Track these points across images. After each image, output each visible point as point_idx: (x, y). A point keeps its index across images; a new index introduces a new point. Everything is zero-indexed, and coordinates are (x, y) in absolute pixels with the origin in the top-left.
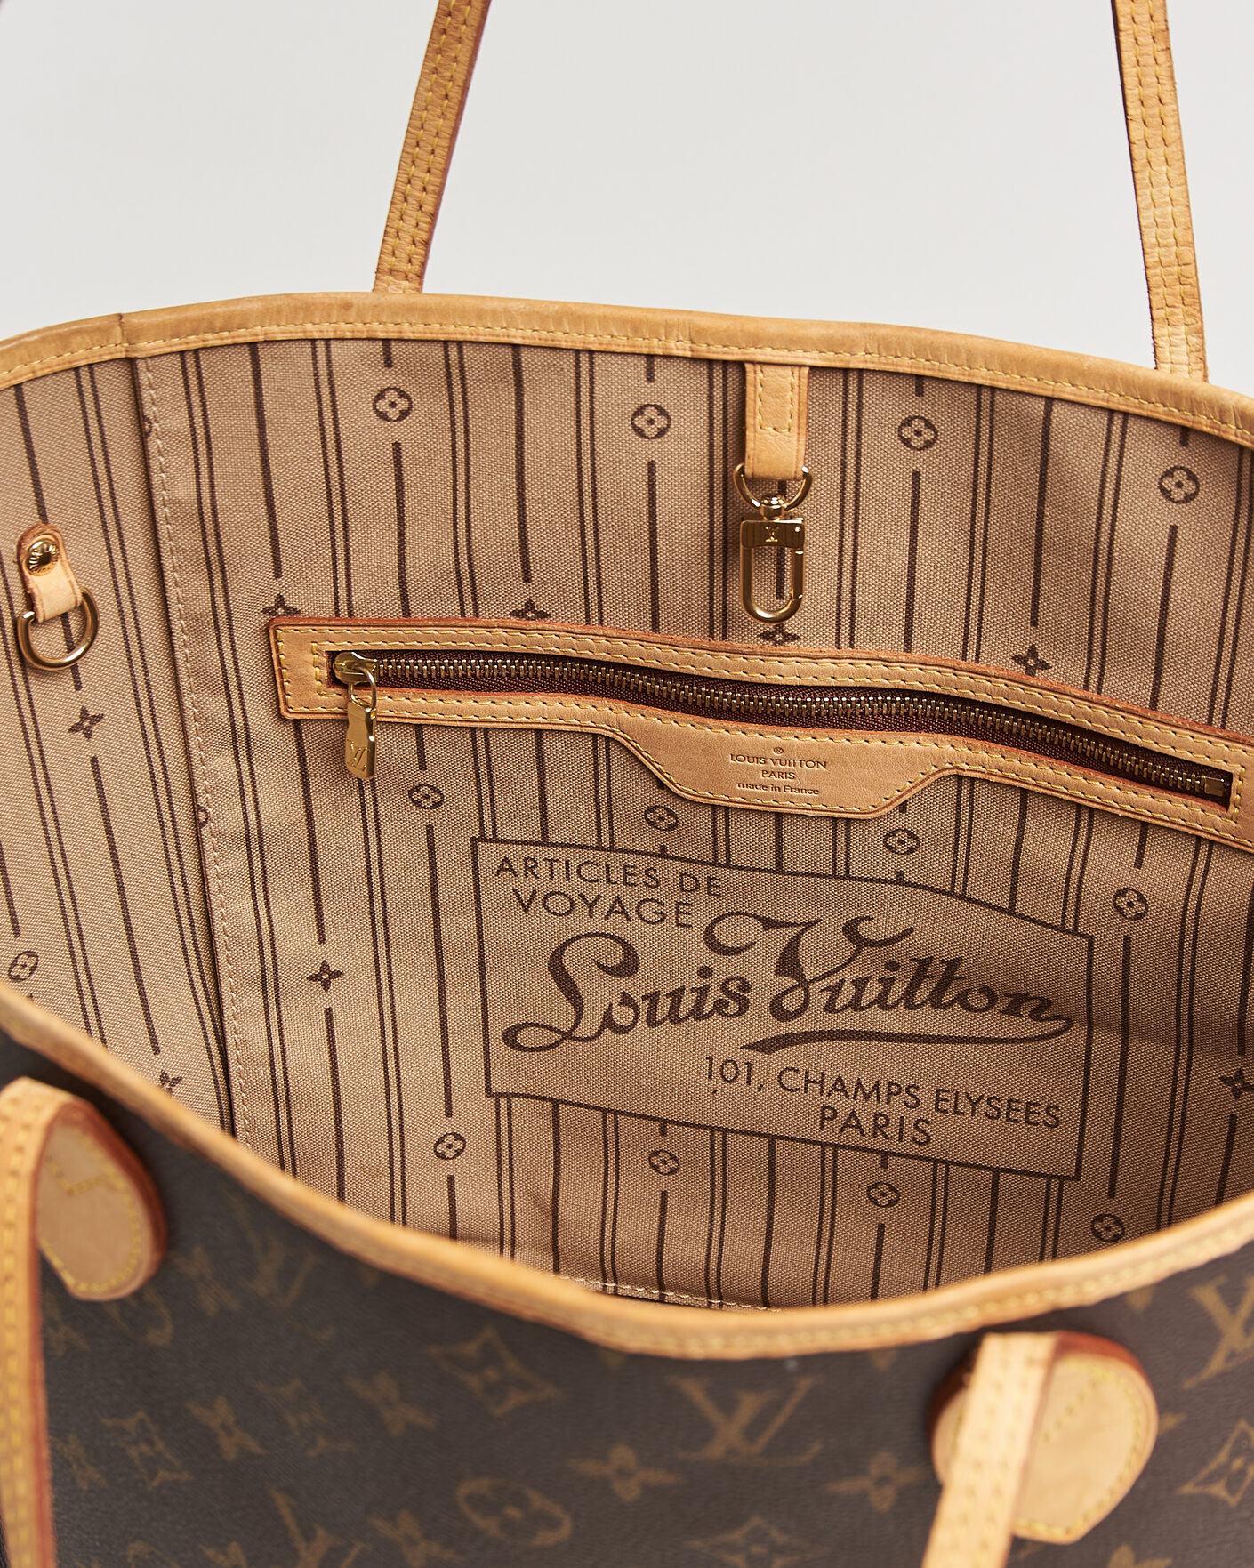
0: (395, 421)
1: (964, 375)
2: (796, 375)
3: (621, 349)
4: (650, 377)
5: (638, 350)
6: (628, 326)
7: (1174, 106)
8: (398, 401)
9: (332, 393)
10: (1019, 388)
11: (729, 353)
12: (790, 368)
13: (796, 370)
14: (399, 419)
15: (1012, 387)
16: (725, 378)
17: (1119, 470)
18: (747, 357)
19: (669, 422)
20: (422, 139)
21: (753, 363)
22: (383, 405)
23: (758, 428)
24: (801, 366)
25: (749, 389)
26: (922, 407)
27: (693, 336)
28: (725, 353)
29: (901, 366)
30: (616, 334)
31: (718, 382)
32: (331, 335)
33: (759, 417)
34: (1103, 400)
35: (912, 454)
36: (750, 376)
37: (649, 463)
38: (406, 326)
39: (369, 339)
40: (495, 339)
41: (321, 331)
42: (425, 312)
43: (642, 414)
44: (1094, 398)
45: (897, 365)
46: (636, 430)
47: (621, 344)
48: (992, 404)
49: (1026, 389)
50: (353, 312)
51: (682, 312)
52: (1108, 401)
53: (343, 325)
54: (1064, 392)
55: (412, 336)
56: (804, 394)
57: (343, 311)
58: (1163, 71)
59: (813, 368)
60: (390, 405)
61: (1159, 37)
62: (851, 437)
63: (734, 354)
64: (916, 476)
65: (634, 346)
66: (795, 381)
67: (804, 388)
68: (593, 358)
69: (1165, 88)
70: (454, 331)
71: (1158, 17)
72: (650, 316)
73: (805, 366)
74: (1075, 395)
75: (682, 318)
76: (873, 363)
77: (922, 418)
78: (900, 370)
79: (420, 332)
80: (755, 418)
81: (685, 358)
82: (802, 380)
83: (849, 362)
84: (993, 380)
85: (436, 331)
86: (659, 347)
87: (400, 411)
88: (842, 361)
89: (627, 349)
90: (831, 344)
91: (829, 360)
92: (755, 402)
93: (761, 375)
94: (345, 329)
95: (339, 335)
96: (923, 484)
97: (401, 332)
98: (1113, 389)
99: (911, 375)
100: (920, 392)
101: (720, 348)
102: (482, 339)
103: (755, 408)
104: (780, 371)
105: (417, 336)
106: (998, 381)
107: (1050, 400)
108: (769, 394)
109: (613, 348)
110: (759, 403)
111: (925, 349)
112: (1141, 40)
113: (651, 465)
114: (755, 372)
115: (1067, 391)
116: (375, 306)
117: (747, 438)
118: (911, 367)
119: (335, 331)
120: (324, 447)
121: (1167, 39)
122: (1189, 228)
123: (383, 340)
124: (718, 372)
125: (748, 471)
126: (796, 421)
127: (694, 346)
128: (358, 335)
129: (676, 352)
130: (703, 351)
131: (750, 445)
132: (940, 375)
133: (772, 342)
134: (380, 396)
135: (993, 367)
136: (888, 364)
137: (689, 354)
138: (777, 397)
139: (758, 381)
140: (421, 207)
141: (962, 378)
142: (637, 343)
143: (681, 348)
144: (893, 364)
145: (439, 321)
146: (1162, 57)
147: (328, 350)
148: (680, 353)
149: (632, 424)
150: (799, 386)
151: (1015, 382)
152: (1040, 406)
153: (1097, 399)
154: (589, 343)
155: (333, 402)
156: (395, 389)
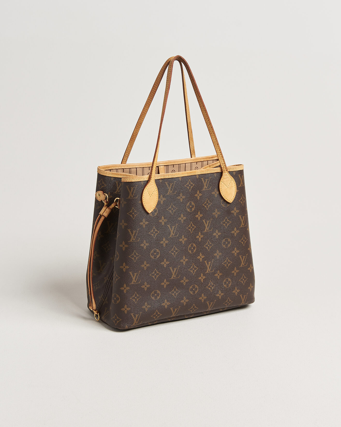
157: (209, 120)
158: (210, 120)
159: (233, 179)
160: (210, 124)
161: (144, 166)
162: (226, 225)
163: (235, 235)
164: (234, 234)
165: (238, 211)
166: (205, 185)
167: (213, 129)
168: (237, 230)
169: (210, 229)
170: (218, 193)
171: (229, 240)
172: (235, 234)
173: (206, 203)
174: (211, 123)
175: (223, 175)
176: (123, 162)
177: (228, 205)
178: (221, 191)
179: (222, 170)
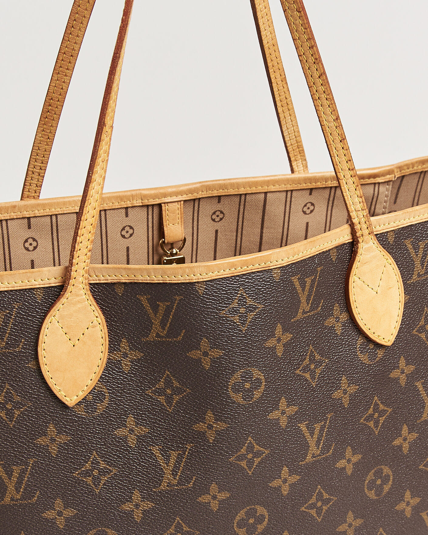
0: (31, 251)
1: (236, 192)
2: (179, 204)
3: (117, 207)
4: (127, 215)
5: (123, 206)
6: (119, 199)
7: (290, 98)
8: (33, 243)
9: (8, 240)
10: (256, 192)
11: (155, 202)
12: (177, 203)
13: (179, 203)
14: (33, 250)
15: (253, 192)
16: (153, 211)
17: (290, 209)
18: (163, 202)
19: (133, 231)
20: (39, 153)
21: (164, 203)
22: (27, 245)
23: (168, 225)
24: (180, 201)
25: (164, 212)
26: (219, 207)
27: (142, 197)
28: (154, 202)
29: (214, 194)
30: (114, 202)
31: (150, 213)
32: (8, 218)
33: (168, 221)
34: (285, 188)
35: (215, 224)
36: (163, 208)
37: (127, 247)
38: (36, 211)
39: (22, 218)
40: (70, 212)
41: (5, 217)
42: (44, 206)
43: (124, 229)
44: (282, 188)
45: (213, 194)
46: (122, 236)
47: (117, 205)
48: (245, 200)
49: (258, 191)
50: (17, 208)
51: (137, 190)
52: (286, 188)
53: (13, 214)
54: (271, 189)
55: (39, 215)
56: (182, 210)
57: (13, 208)
58: (285, 90)
59: (185, 201)
60: (30, 245)
61: (284, 80)
62: (195, 223)
63: (157, 201)
64: (217, 231)
65: (121, 205)
66: (179, 206)
67: (182, 208)
68: (106, 212)
69: (287, 94)
70: (54, 211)
71: (282, 74)
72: (126, 193)
73: (182, 201)
74: (275, 189)
75: (138, 192)
76: (205, 195)
77: (219, 210)
78: (214, 195)
79: (42, 213)
80: (166, 222)
81: (139, 206)
82: (182, 205)
83: (197, 196)
84: (246, 191)
85: (48, 212)
86: (130, 204)
87: (34, 247)
88: (194, 196)
89: (119, 207)
90: (191, 191)
91: (190, 197)
92: (166, 217)
93: (167, 207)
94: (13, 215)
95: (12, 217)
96: (219, 234)
97: (35, 214)
98: (288, 184)
99: (216, 196)
100: (219, 202)
101: (152, 200)
102: (65, 212)
103: (166, 218)
104: (174, 204)
105: (41, 215)
106: (248, 191)
107: (266, 193)
108: (170, 213)
109: (114, 207)
110: (167, 217)
111: (223, 186)
112: (278, 83)
113: (128, 248)
114: (165, 206)
115: (272, 188)
116: (25, 205)
117: (165, 230)
118: (218, 193)
119: (10, 216)
120: (5, 262)
121: (286, 80)
122: (298, 132)
123: (28, 218)
124: (150, 209)
125: (166, 241)
126: (180, 220)
127: (143, 201)
128: (19, 217)
129: (136, 205)
130: (146, 202)
131: (166, 232)
132: (228, 194)
133: (171, 195)
134: (26, 241)
135: (246, 187)
136: (209, 194)
137: (141, 204)
138: (174, 213)
139: (166, 209)
140: (39, 175)
141: (235, 193)
142: (122, 204)
143: (138, 203)
144: (211, 194)
145: (49, 208)
146: (285, 86)
147: (7, 223)
148: (138, 205)
149: (121, 234)
150: (181, 208)
151: (254, 190)
152: (263, 195)
153: (283, 188)
154: (105, 207)
155: (9, 244)
156: (32, 238)
157: (311, 47)
158: (317, 47)
159: (391, 260)
160: (318, 60)
161: (105, 205)
162: (377, 423)
163: (405, 450)
164: (400, 447)
165: (412, 368)
166: (303, 300)
167: (326, 83)
168: (409, 433)
169: (326, 448)
170: (344, 317)
171: (386, 470)
172: (406, 447)
173: (307, 362)
174: (320, 57)
175: (360, 251)
176: (26, 193)
177: (380, 353)
178: (355, 311)
179: (353, 232)
